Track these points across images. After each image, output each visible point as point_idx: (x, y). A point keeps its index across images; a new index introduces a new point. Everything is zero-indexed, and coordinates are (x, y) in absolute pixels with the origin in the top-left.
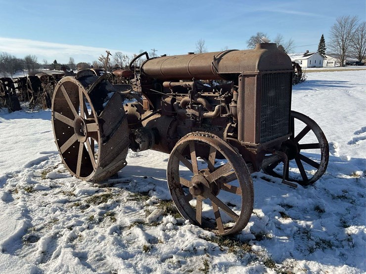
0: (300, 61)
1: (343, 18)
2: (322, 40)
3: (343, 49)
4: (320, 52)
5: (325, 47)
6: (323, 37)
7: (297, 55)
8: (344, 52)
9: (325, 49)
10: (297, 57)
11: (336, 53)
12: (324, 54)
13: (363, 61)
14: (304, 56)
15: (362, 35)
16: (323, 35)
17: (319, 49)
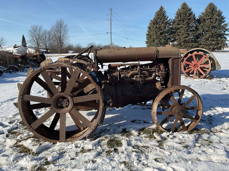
0: (12, 51)
1: (35, 26)
2: (24, 39)
3: (38, 44)
4: (23, 45)
5: (26, 43)
6: (23, 36)
7: (9, 47)
8: (38, 46)
9: (26, 44)
10: (9, 48)
11: (34, 46)
12: (26, 47)
13: (49, 51)
14: (14, 48)
15: (45, 37)
16: (23, 35)
17: (23, 43)
